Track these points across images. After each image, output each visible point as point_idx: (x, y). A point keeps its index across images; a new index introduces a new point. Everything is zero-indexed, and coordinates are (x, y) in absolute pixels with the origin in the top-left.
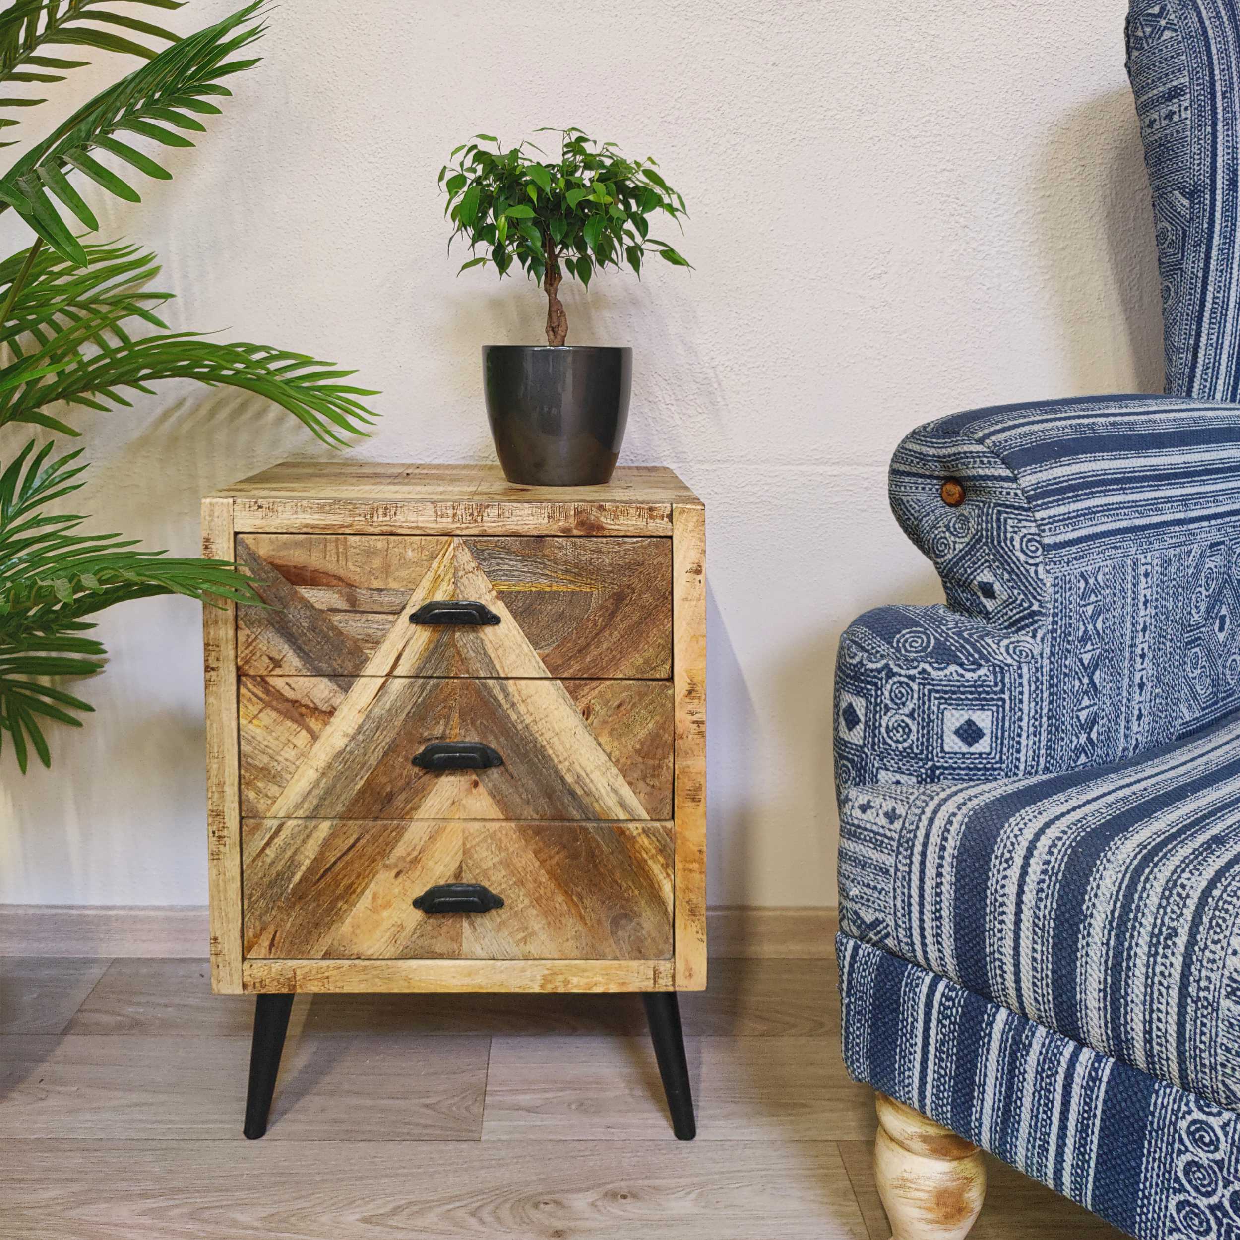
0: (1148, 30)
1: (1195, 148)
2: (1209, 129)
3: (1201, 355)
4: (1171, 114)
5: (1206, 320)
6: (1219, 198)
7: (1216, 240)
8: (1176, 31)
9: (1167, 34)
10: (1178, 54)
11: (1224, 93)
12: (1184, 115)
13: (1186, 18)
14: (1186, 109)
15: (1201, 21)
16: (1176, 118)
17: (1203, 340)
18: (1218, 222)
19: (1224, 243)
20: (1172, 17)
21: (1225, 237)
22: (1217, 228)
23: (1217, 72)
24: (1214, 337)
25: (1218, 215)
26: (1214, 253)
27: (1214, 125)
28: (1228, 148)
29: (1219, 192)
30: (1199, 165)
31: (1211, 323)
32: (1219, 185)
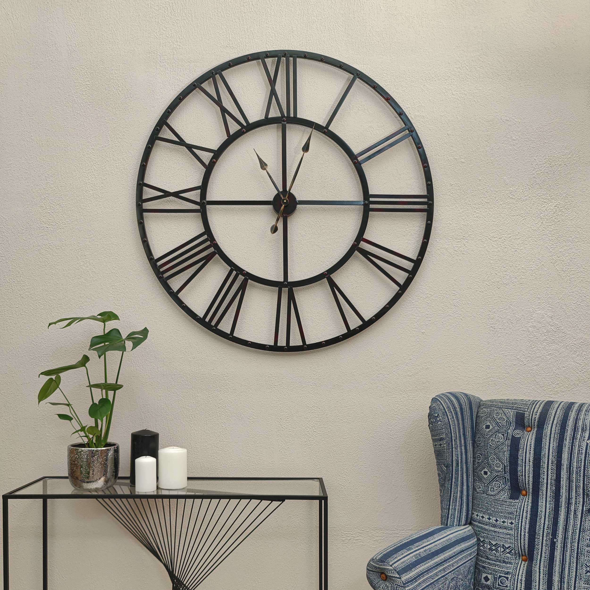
0: (434, 420)
1: (447, 455)
2: (451, 450)
3: (450, 511)
4: (441, 445)
5: (451, 501)
6: (454, 468)
7: (454, 480)
8: (442, 422)
9: (439, 423)
10: (442, 429)
11: (454, 440)
12: (444, 446)
13: (444, 418)
14: (445, 444)
15: (448, 420)
16: (442, 446)
17: (451, 507)
18: (454, 475)
19: (456, 481)
20: (441, 418)
21: (456, 479)
22: (454, 477)
23: (453, 434)
24: (454, 506)
25: (454, 473)
26: (453, 483)
27: (452, 449)
28: (456, 455)
29: (454, 467)
30: (448, 459)
31: (453, 502)
32: (454, 465)
